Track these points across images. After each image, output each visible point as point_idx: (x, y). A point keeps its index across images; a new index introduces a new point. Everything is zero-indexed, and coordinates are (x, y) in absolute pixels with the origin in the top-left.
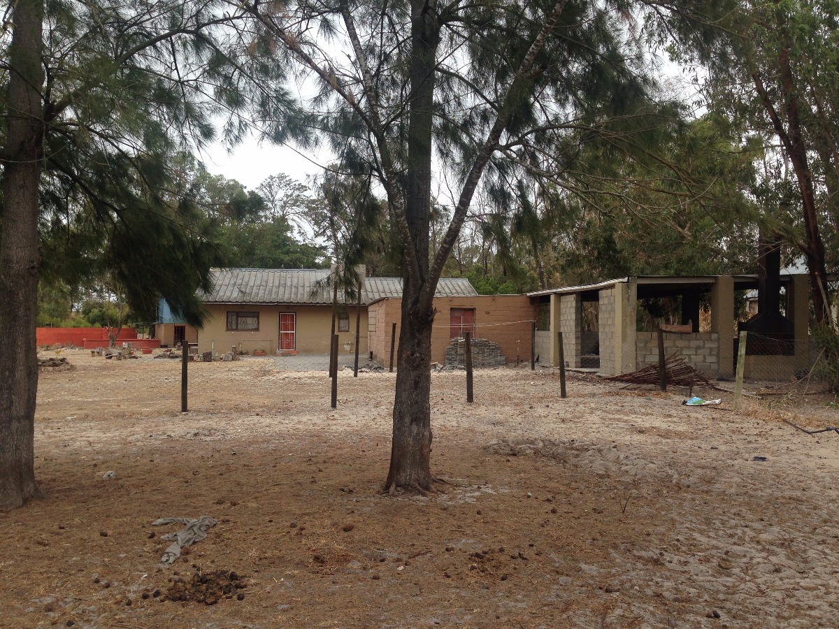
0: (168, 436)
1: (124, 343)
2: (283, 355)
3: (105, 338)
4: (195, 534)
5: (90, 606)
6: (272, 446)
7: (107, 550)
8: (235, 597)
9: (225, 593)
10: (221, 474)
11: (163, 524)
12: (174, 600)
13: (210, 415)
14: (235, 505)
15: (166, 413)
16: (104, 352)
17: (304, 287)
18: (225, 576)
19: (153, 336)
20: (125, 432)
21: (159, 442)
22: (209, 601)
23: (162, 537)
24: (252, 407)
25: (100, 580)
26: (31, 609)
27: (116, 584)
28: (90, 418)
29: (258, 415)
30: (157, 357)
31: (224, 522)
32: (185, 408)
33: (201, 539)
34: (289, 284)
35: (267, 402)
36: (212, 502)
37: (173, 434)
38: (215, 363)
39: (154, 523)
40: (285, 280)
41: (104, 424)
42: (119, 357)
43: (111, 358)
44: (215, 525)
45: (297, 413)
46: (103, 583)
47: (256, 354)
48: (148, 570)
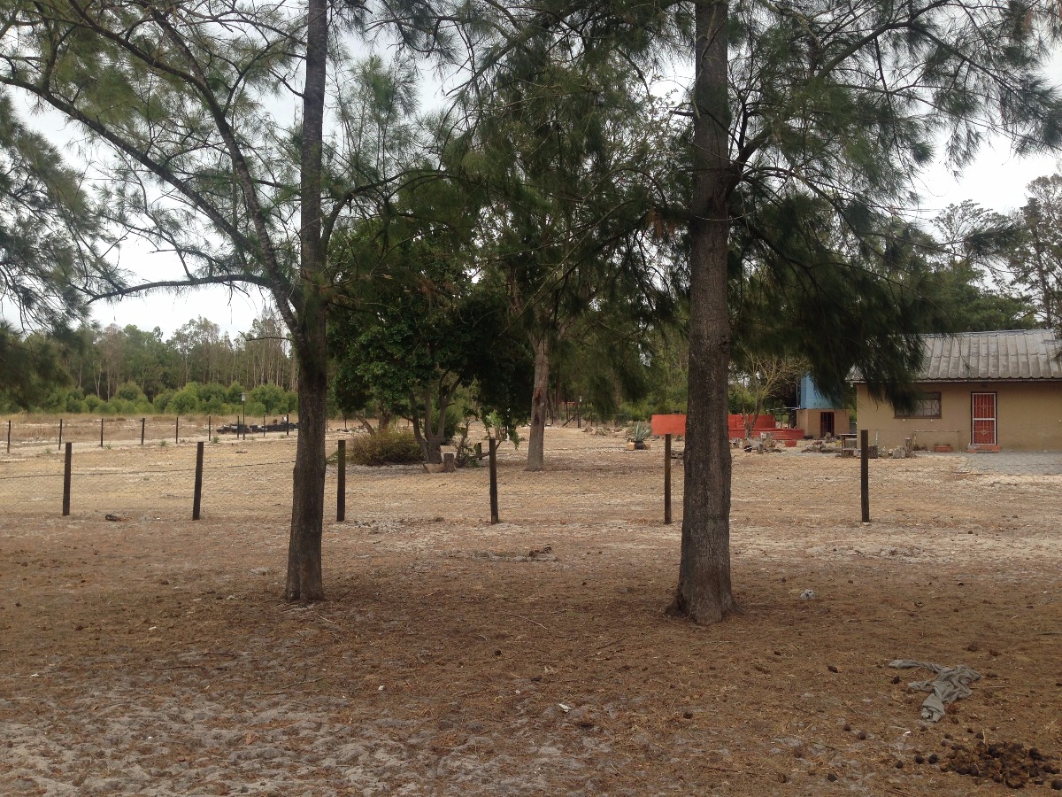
0: (856, 551)
1: (762, 434)
2: (979, 451)
3: (739, 427)
4: (956, 687)
5: (850, 759)
6: (1012, 579)
7: (843, 690)
8: (1047, 784)
9: (1031, 776)
10: (956, 611)
11: (904, 668)
12: (961, 772)
13: (901, 529)
14: (996, 655)
15: (842, 522)
16: (741, 443)
17: (1007, 355)
18: (1022, 752)
19: (794, 424)
20: (801, 542)
21: (849, 559)
22: (1014, 782)
23: (910, 685)
24: (958, 522)
25: (852, 726)
26: (778, 750)
27: (873, 737)
28: (752, 522)
29: (970, 533)
30: (805, 451)
31: (989, 676)
32: (866, 517)
33: (965, 695)
34: (983, 352)
35: (978, 515)
36: (961, 647)
37: (862, 550)
38: (883, 461)
39: (891, 664)
40: (978, 347)
41: (771, 530)
42: (761, 450)
43: (749, 451)
44: (977, 679)
45: (1029, 534)
46: (856, 732)
47: (937, 449)
48: (910, 726)
